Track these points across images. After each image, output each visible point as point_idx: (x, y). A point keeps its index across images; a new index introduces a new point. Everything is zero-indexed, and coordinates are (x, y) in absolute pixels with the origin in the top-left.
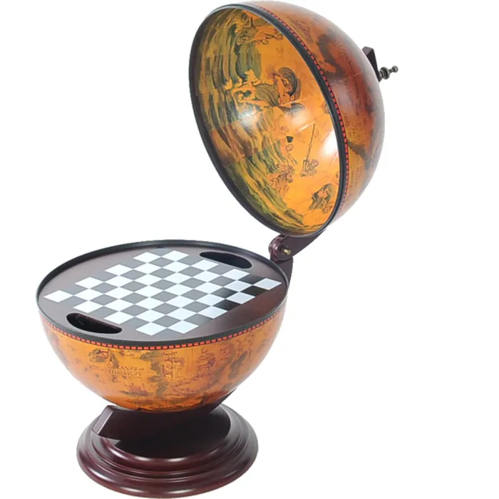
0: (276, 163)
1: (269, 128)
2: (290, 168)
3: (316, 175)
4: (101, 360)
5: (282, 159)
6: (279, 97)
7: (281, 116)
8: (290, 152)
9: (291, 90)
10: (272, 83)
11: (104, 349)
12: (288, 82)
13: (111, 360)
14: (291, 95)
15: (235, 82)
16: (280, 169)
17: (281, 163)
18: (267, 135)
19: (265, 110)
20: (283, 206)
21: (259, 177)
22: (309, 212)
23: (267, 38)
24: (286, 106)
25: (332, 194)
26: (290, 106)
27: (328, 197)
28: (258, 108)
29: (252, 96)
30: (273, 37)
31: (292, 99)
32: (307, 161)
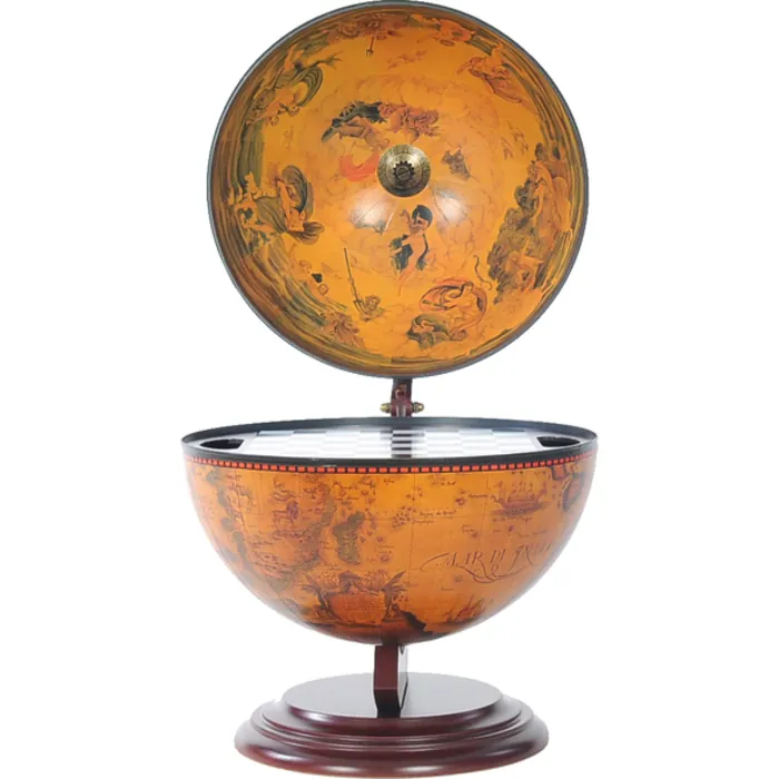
0: (319, 313)
1: (285, 266)
2: (342, 315)
3: (386, 314)
5: (323, 306)
6: (285, 216)
7: (294, 245)
8: (326, 295)
9: (300, 203)
10: (274, 194)
12: (294, 191)
14: (300, 211)
16: (329, 319)
17: (325, 311)
18: (288, 277)
19: (272, 238)
20: (379, 357)
21: (312, 331)
22: (429, 350)
23: (279, 112)
24: (297, 229)
25: (441, 323)
26: (302, 229)
27: (437, 329)
28: (263, 236)
29: (254, 217)
30: (287, 110)
31: (303, 217)
32: (358, 301)
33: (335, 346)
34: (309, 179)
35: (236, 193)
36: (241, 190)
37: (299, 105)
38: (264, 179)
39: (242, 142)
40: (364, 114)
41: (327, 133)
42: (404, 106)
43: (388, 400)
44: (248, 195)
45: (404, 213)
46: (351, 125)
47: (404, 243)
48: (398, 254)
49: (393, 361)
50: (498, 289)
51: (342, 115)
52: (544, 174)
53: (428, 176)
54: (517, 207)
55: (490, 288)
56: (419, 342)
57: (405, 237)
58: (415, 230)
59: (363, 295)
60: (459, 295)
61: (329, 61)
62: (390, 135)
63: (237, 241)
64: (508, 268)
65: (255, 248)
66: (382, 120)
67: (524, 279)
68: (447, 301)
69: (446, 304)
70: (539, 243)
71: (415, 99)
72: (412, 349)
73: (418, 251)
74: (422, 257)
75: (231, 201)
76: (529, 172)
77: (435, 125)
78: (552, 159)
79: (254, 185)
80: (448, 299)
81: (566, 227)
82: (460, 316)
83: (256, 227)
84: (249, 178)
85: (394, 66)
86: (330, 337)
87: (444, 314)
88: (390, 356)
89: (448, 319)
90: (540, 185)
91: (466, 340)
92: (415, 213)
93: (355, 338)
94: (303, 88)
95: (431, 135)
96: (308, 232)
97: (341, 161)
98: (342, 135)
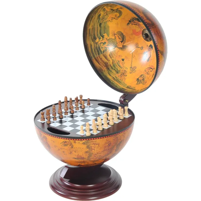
0: (119, 70)
1: (114, 57)
3: (136, 72)
4: (66, 145)
5: (121, 67)
6: (117, 43)
8: (124, 65)
9: (122, 40)
10: (114, 38)
11: (67, 141)
12: (120, 37)
13: (70, 145)
14: (122, 42)
15: (100, 38)
16: (121, 72)
17: (121, 69)
18: (114, 59)
21: (113, 75)
23: (112, 19)
24: (120, 47)
25: (145, 78)
26: (122, 47)
29: (106, 44)
30: (114, 18)
31: (122, 44)
32: (131, 67)
33: (116, 80)
34: (124, 34)
35: (99, 39)
36: (102, 38)
37: (118, 17)
38: (110, 35)
39: (100, 27)
40: (136, 20)
41: (128, 24)
45: (148, 46)
46: (134, 22)
49: (128, 87)
51: (131, 20)
56: (138, 82)
58: (149, 51)
59: (133, 66)
60: (152, 71)
61: (121, 8)
65: (105, 52)
69: (149, 73)
72: (134, 84)
74: (149, 58)
75: (97, 41)
80: (149, 71)
82: (149, 77)
83: (107, 47)
87: (147, 75)
88: (128, 85)
89: (147, 77)
92: (150, 46)
96: (124, 47)
97: (133, 30)
98: (132, 24)
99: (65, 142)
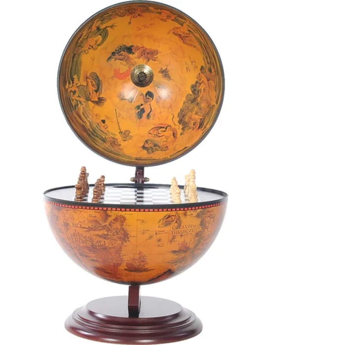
0: (104, 137)
1: (90, 117)
2: (113, 138)
3: (133, 138)
5: (106, 134)
6: (90, 94)
7: (94, 107)
8: (107, 129)
9: (96, 89)
10: (85, 85)
12: (94, 83)
13: (176, 222)
14: (96, 92)
16: (108, 140)
17: (106, 136)
18: (91, 121)
19: (84, 103)
20: (129, 157)
21: (101, 145)
22: (152, 155)
23: (89, 48)
24: (95, 100)
25: (157, 143)
26: (97, 100)
27: (155, 145)
28: (80, 102)
29: (77, 94)
30: (92, 47)
31: (98, 95)
32: (121, 132)
33: (111, 152)
34: (101, 78)
35: (69, 83)
36: (71, 82)
37: (98, 45)
38: (82, 78)
39: (73, 61)
40: (125, 50)
41: (109, 58)
42: (144, 47)
43: (134, 176)
44: (74, 84)
45: (142, 94)
46: (120, 55)
47: (141, 107)
48: (138, 112)
49: (136, 159)
50: (182, 129)
51: (116, 50)
52: (204, 79)
53: (152, 79)
54: (191, 93)
55: (179, 128)
56: (147, 151)
57: (142, 105)
58: (146, 102)
59: (123, 130)
60: (165, 131)
61: (112, 27)
62: (137, 60)
63: (69, 105)
64: (187, 119)
65: (77, 108)
66: (133, 53)
67: (194, 125)
68: (160, 134)
69: (160, 135)
70: (201, 109)
71: (148, 45)
72: (144, 154)
73: (147, 111)
74: (149, 113)
75: (67, 87)
76: (197, 78)
77: (156, 56)
78: (208, 73)
79: (77, 80)
80: (160, 132)
81: (214, 103)
82: (165, 140)
83: (77, 99)
84: (75, 77)
85: (140, 29)
86: (108, 148)
87: (158, 139)
88: (135, 157)
89: (160, 141)
90: (202, 84)
91: (168, 151)
92: (146, 94)
93: (119, 148)
94: (100, 38)
95: (155, 60)
96: (100, 101)
97: (115, 70)
98: (116, 59)
99: (169, 216)
